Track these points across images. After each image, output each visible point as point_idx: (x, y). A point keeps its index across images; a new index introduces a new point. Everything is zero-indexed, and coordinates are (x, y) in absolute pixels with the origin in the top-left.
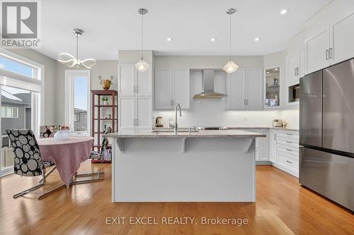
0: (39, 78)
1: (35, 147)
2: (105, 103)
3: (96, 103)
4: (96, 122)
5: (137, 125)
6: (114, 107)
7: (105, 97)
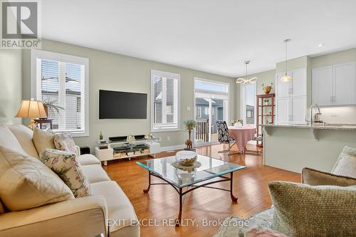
0: (227, 91)
1: (226, 130)
2: (266, 104)
3: (260, 104)
4: (260, 118)
5: (292, 120)
6: (273, 106)
7: (266, 99)
